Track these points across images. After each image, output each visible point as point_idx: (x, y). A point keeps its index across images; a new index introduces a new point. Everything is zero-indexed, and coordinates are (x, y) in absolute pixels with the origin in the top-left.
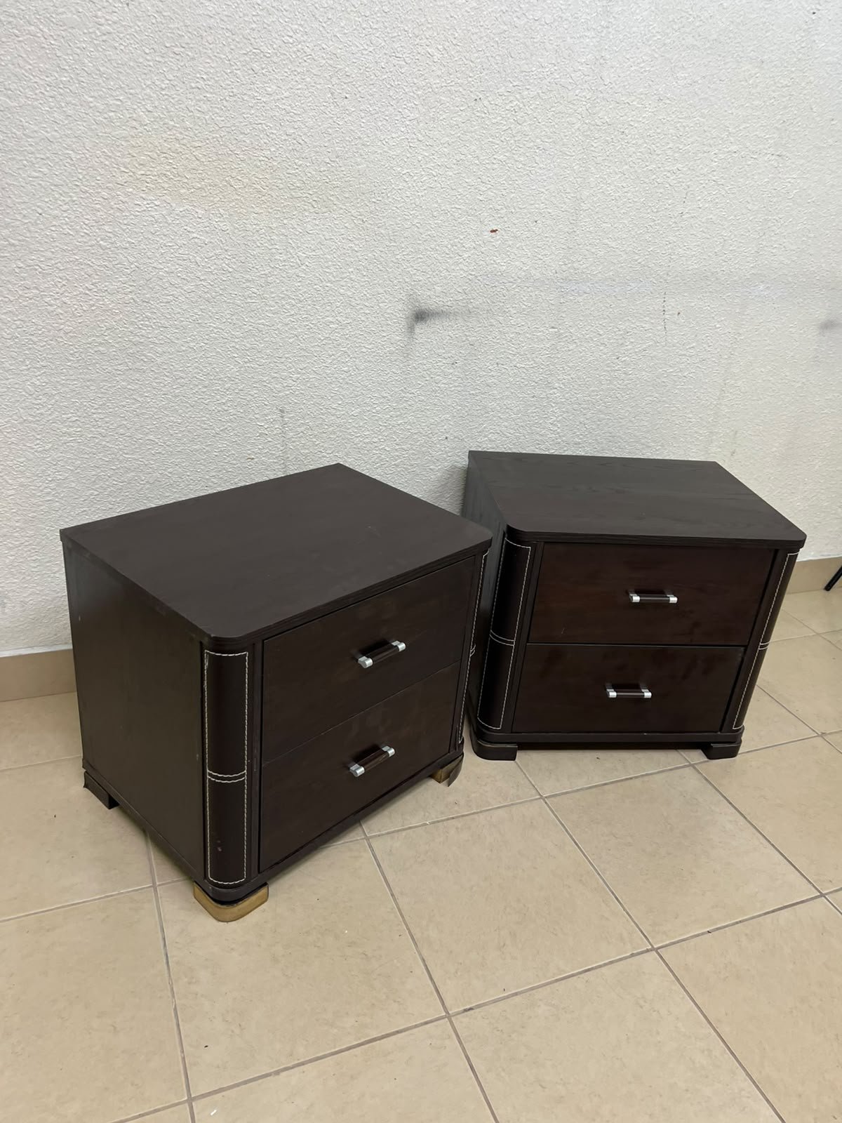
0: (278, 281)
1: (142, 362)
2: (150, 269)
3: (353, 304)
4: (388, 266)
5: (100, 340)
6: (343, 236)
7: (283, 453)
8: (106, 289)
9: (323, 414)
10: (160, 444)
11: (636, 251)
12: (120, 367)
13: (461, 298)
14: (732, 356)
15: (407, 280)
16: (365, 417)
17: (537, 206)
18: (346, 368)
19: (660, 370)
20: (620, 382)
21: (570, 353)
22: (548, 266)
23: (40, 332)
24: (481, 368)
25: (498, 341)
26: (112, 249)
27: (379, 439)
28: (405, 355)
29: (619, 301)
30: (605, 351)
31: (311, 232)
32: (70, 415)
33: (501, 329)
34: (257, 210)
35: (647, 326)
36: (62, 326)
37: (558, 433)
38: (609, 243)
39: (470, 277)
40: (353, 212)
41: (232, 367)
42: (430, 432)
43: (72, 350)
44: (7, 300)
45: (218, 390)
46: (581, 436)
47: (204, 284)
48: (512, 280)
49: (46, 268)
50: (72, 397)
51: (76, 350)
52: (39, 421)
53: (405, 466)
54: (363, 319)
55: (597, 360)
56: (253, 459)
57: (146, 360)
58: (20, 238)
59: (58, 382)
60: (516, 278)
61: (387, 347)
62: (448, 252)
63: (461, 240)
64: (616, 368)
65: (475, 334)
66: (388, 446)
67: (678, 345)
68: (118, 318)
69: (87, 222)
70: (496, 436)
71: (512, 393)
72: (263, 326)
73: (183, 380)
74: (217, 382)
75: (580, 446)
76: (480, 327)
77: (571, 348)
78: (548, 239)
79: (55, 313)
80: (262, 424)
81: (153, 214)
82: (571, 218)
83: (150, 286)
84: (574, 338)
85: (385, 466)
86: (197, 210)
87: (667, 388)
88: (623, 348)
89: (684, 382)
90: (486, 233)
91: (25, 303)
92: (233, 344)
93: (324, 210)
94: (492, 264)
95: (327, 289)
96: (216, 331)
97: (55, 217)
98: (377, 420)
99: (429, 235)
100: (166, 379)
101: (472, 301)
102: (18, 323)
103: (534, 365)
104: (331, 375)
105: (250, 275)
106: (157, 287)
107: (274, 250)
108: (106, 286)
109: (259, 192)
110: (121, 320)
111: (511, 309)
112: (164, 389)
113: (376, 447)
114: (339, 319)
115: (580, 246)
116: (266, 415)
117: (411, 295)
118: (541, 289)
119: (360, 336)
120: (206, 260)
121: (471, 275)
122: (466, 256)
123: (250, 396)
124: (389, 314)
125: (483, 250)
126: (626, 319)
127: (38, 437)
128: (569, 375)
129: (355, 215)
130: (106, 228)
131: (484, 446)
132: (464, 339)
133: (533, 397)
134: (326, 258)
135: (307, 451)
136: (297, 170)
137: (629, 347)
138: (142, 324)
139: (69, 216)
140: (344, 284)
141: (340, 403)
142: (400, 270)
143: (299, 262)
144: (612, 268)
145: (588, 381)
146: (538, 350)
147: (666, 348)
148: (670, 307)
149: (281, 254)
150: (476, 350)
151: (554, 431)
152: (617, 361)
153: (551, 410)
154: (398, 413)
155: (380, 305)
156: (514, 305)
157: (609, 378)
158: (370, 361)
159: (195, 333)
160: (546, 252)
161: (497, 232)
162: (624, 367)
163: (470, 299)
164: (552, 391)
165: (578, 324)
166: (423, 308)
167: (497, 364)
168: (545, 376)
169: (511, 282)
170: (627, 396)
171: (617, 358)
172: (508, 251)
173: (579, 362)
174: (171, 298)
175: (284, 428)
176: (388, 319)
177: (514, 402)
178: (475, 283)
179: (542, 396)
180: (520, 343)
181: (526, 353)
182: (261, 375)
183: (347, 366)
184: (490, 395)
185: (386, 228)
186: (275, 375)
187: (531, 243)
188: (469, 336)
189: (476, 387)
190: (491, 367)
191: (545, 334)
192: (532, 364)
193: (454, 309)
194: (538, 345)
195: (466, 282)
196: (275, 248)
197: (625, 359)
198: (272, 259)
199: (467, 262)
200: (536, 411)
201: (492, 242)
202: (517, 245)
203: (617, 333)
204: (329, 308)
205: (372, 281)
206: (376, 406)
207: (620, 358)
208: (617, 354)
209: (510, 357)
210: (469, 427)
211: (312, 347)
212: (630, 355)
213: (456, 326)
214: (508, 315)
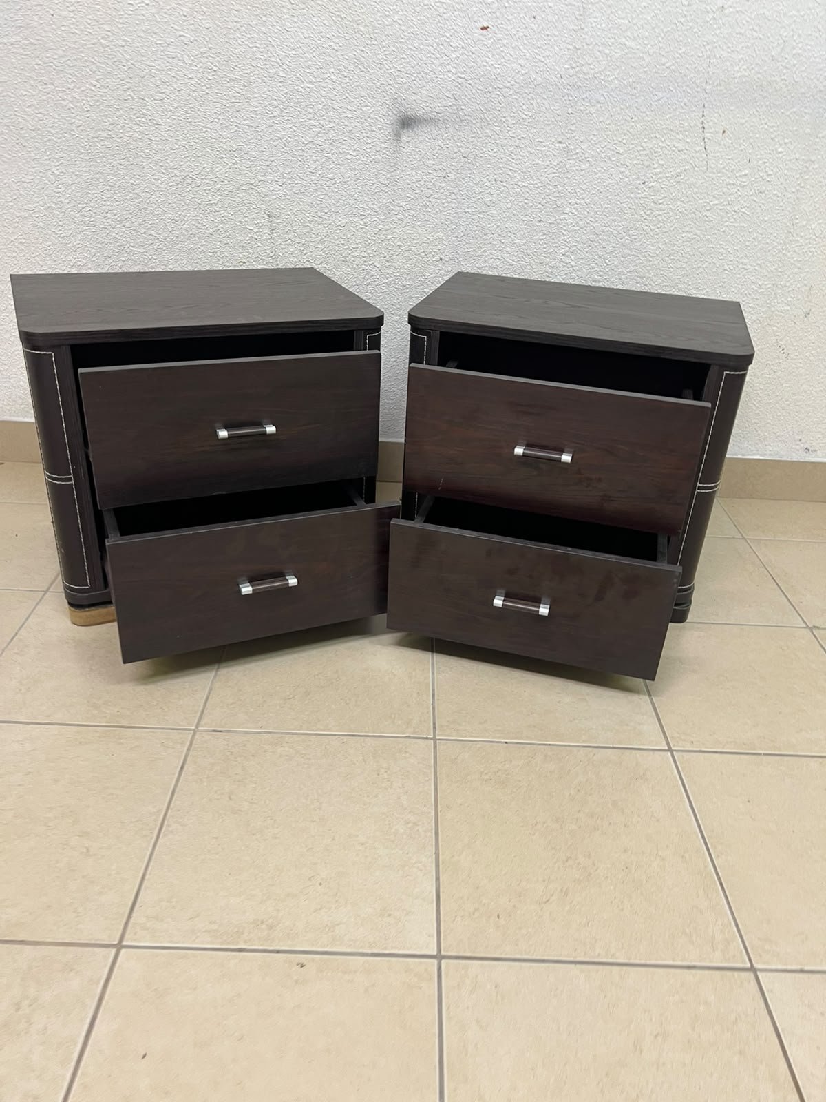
0: (260, 81)
1: (141, 158)
2: (144, 66)
3: (335, 107)
4: (369, 67)
5: (105, 135)
6: (321, 34)
7: (273, 259)
8: (107, 85)
9: (310, 222)
10: (160, 239)
11: (663, 53)
12: (123, 162)
13: (450, 104)
14: (801, 189)
15: (391, 82)
16: (353, 229)
18: (331, 175)
19: (700, 201)
20: (648, 212)
21: (582, 173)
22: (551, 69)
23: (57, 125)
24: (476, 184)
25: (495, 155)
26: (112, 47)
27: (368, 254)
28: (392, 164)
29: (642, 114)
30: (627, 173)
31: (290, 30)
32: (85, 205)
33: (498, 141)
34: (238, 7)
35: (681, 146)
36: (73, 120)
38: (627, 43)
39: (460, 80)
41: (221, 167)
42: (422, 251)
43: (83, 143)
44: (29, 94)
45: (209, 190)
46: (600, 273)
47: (193, 82)
48: (508, 85)
49: (59, 65)
50: (85, 188)
51: (86, 143)
52: (60, 208)
53: (397, 286)
54: (346, 123)
55: (617, 184)
56: (244, 263)
57: (144, 156)
58: (37, 37)
59: (73, 173)
60: (513, 82)
61: (373, 155)
62: (433, 52)
63: (448, 38)
64: (642, 195)
65: (468, 145)
66: (377, 261)
67: (724, 171)
68: (118, 113)
69: (89, 22)
71: (514, 215)
72: (247, 127)
73: (177, 178)
74: (207, 181)
76: (473, 137)
77: (583, 167)
78: (550, 38)
79: (68, 107)
80: (252, 228)
81: (143, 12)
83: (145, 83)
84: (586, 156)
85: (376, 283)
86: (182, 8)
87: (711, 224)
88: (650, 171)
89: (735, 219)
90: (476, 31)
91: (44, 98)
92: (221, 145)
93: (302, 6)
94: (484, 66)
95: (308, 90)
96: (204, 130)
97: (65, 18)
98: (364, 233)
99: (412, 33)
100: (163, 176)
101: (463, 107)
102: (39, 115)
103: (539, 185)
104: (315, 182)
105: (234, 74)
106: (151, 85)
107: (255, 49)
108: (108, 83)
110: (121, 116)
111: (509, 118)
112: (162, 186)
113: (365, 261)
114: (322, 122)
115: (591, 47)
116: (255, 219)
117: (396, 99)
118: (544, 96)
119: (344, 142)
120: (193, 58)
121: (461, 78)
122: (454, 56)
123: (239, 199)
124: (372, 119)
125: (473, 50)
126: (652, 135)
127: (60, 223)
128: (583, 199)
129: (333, 11)
130: (105, 26)
132: (456, 150)
133: (540, 221)
134: (306, 58)
135: (296, 259)
137: (658, 170)
138: (139, 121)
139: (75, 17)
140: (325, 85)
141: (326, 211)
142: (382, 71)
143: (279, 61)
144: (631, 74)
145: (606, 208)
146: (543, 167)
147: (708, 174)
148: (711, 124)
149: (261, 52)
150: (470, 163)
151: (567, 264)
152: (643, 186)
153: (563, 238)
154: (387, 227)
155: (363, 109)
156: (512, 114)
157: (634, 207)
158: (355, 169)
159: (186, 132)
160: (548, 53)
161: (488, 29)
162: (652, 194)
163: (460, 105)
164: (562, 217)
165: (592, 139)
166: (409, 113)
167: (495, 180)
168: (553, 199)
169: (507, 88)
170: (657, 230)
171: (643, 183)
172: (502, 51)
173: (595, 184)
174: (163, 96)
175: (272, 233)
176: (372, 124)
177: (518, 225)
178: (466, 87)
179: (550, 222)
180: (521, 158)
181: (529, 170)
182: (248, 177)
183: (332, 173)
184: (488, 215)
185: (366, 26)
186: (262, 178)
187: (529, 43)
188: (462, 147)
189: (472, 204)
190: (488, 184)
191: (550, 150)
192: (536, 184)
193: (443, 116)
194: (543, 161)
195: (456, 86)
196: (256, 47)
197: (653, 184)
198: (254, 58)
199: (456, 63)
200: (543, 237)
201: (483, 41)
202: (513, 45)
203: (642, 152)
204: (311, 110)
205: (353, 83)
206: (363, 217)
207: (647, 183)
208: (643, 178)
209: (510, 173)
210: (466, 250)
211: (296, 151)
212: (660, 181)
213: (446, 135)
214: (506, 125)
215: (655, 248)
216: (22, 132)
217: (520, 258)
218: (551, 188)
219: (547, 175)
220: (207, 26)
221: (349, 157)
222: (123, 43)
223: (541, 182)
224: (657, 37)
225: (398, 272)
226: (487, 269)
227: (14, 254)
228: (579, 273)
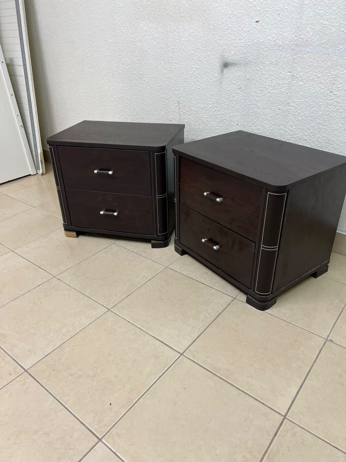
0: (177, 51)
1: (143, 81)
2: (144, 48)
3: (201, 60)
4: (213, 42)
5: (133, 73)
6: (197, 31)
7: (180, 120)
9: (192, 106)
11: (342, 26)
12: (138, 82)
13: (243, 56)
15: (220, 48)
16: (206, 109)
17: (279, 6)
20: (333, 107)
21: (300, 87)
22: (286, 38)
24: (253, 92)
25: (261, 78)
26: (136, 41)
27: (211, 120)
28: (220, 83)
29: (331, 57)
30: (322, 87)
31: (186, 30)
32: (128, 97)
33: (262, 72)
34: (171, 23)
36: (126, 68)
37: (294, 132)
38: (323, 22)
39: (247, 46)
40: (200, 20)
41: (165, 84)
42: (230, 120)
44: (115, 59)
45: (161, 92)
46: (308, 136)
47: (157, 53)
48: (267, 46)
49: (123, 49)
54: (204, 66)
55: (317, 92)
56: (171, 121)
58: (117, 40)
60: (269, 45)
61: (213, 79)
62: (236, 34)
63: (242, 27)
64: (330, 98)
65: (249, 74)
66: (214, 123)
69: (130, 33)
70: (260, 127)
71: (268, 106)
72: (172, 69)
73: (152, 88)
74: (161, 89)
75: (308, 142)
76: (251, 71)
77: (300, 84)
78: (286, 23)
79: (124, 63)
80: (173, 107)
81: (144, 28)
82: (298, 10)
84: (302, 79)
86: (155, 25)
88: (335, 86)
90: (253, 23)
91: (119, 60)
92: (165, 75)
93: (191, 20)
94: (257, 39)
95: (192, 53)
96: (160, 70)
97: (124, 32)
98: (210, 111)
99: (228, 27)
101: (248, 58)
102: (118, 66)
103: (280, 92)
104: (193, 90)
106: (146, 54)
107: (175, 39)
108: (134, 54)
109: (171, 16)
110: (138, 66)
111: (267, 62)
112: (148, 91)
113: (210, 123)
114: (196, 66)
115: (305, 25)
116: (174, 104)
117: (222, 55)
118: (283, 51)
119: (203, 74)
120: (157, 44)
121: (247, 44)
122: (244, 35)
123: (170, 96)
124: (213, 64)
125: (252, 32)
126: (336, 68)
128: (300, 99)
131: (255, 131)
132: (245, 77)
133: (280, 109)
134: (192, 41)
135: (187, 121)
136: (182, 5)
137: (339, 86)
140: (197, 51)
141: (197, 102)
142: (217, 44)
143: (183, 42)
144: (325, 37)
145: (312, 104)
146: (282, 84)
149: (177, 40)
150: (250, 82)
151: (292, 130)
152: (331, 94)
153: (290, 118)
154: (218, 109)
155: (211, 60)
156: (268, 60)
157: (326, 104)
158: (207, 85)
159: (155, 71)
160: (285, 30)
161: (259, 22)
162: (336, 98)
163: (247, 57)
164: (290, 108)
165: (305, 70)
166: (227, 61)
167: (260, 90)
168: (286, 99)
169: (266, 48)
170: (338, 116)
171: (331, 92)
172: (264, 31)
173: (306, 93)
174: (149, 58)
175: (180, 110)
176: (213, 66)
177: (269, 111)
178: (249, 49)
179: (284, 110)
180: (272, 80)
181: (275, 85)
182: (172, 88)
183: (199, 86)
184: (257, 106)
185: (212, 26)
186: (177, 88)
187: (277, 26)
188: (246, 75)
189: (250, 101)
190: (257, 92)
191: (285, 76)
192: (278, 92)
193: (239, 62)
194: (282, 81)
195: (245, 49)
196: (176, 38)
197: (336, 93)
198: (175, 42)
199: (245, 38)
200: (281, 117)
201: (256, 27)
202: (269, 28)
203: (330, 77)
204: (193, 61)
205: (207, 50)
206: (209, 105)
207: (333, 92)
208: (331, 89)
209: (267, 87)
210: (248, 121)
211: (188, 78)
212: (340, 91)
213: (241, 70)
214: (265, 65)
215: (337, 126)
216: (114, 72)
217: (270, 126)
218: (284, 94)
219: (283, 88)
220: (162, 31)
221: (205, 80)
222: (139, 40)
223: (281, 92)
224: (339, 17)
225: (221, 128)
226: (256, 130)
227: (111, 113)
228: (297, 135)
